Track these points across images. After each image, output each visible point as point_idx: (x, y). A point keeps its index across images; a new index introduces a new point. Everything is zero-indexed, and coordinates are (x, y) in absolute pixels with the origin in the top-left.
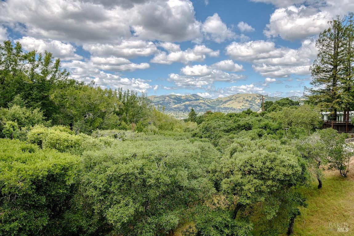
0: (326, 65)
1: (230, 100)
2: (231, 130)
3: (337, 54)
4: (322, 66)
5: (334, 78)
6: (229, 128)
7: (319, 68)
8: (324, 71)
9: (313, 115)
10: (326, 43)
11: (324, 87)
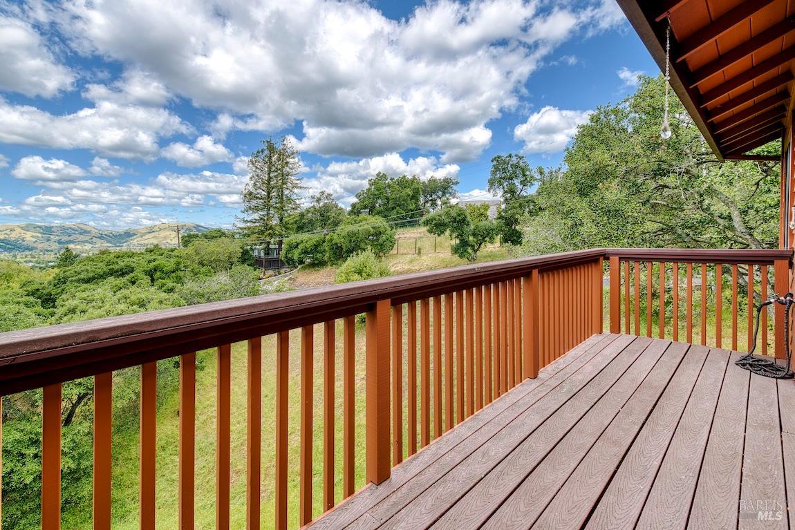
0: (259, 191)
1: (150, 233)
2: (94, 278)
3: (270, 179)
4: (254, 192)
5: (267, 206)
6: (91, 275)
7: (251, 194)
8: (257, 198)
9: (231, 249)
10: (259, 165)
11: (256, 216)
